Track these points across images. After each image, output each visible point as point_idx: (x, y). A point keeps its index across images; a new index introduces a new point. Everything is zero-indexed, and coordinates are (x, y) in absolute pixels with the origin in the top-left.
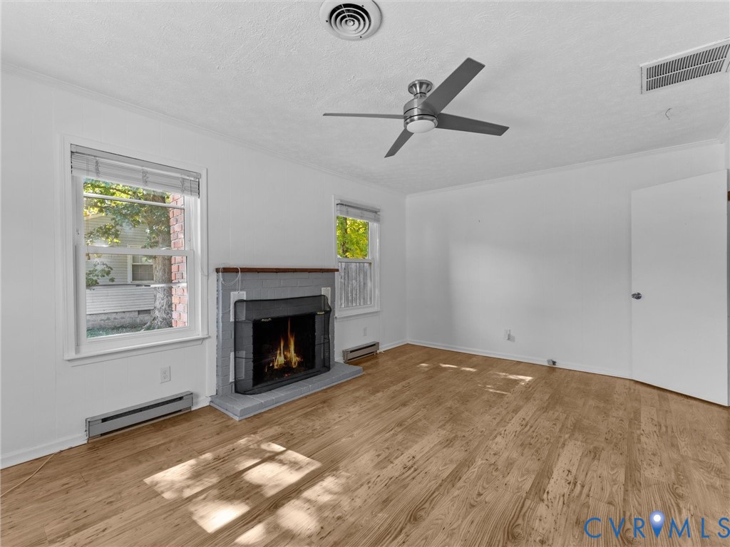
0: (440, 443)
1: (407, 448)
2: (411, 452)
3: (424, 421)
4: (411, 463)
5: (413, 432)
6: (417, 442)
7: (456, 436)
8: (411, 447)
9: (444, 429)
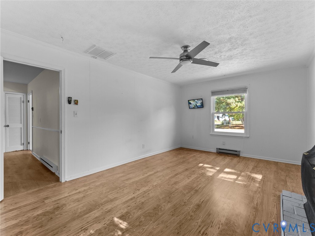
0: (179, 183)
1: (191, 181)
2: (189, 180)
3: (185, 192)
4: (189, 177)
5: (190, 187)
6: (188, 183)
7: (172, 185)
8: (190, 182)
9: (176, 188)
